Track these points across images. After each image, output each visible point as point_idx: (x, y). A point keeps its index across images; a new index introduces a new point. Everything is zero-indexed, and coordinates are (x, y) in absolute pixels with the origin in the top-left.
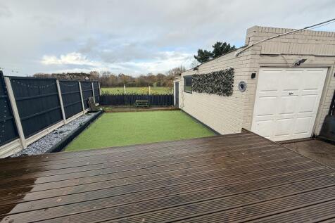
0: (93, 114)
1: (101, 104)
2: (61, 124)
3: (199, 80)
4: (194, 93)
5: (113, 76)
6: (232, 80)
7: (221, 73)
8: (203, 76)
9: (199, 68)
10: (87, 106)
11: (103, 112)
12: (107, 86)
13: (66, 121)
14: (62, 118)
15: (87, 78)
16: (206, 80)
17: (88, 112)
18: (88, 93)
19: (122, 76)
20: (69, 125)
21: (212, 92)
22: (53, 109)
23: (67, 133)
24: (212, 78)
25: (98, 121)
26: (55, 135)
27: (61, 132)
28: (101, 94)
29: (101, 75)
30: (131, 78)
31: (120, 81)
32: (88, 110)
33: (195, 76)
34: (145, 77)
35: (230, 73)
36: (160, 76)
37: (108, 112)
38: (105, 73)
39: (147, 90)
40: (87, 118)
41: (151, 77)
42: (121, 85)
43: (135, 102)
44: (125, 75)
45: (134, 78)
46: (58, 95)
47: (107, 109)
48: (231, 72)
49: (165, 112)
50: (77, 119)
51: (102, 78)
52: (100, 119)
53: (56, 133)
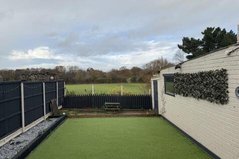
0: (54, 120)
1: (65, 107)
2: (19, 132)
3: (183, 81)
4: (177, 96)
5: (81, 71)
6: (225, 84)
7: (210, 74)
8: (187, 75)
9: (182, 66)
10: (49, 109)
11: (66, 117)
12: (74, 82)
13: (25, 129)
14: (21, 126)
15: (52, 78)
16: (192, 81)
17: (50, 117)
18: (51, 94)
19: (91, 71)
20: (26, 133)
21: (200, 97)
22: (13, 115)
23: (24, 145)
24: (199, 79)
25: (59, 129)
26: (11, 147)
27: (18, 143)
28: (65, 95)
29: (67, 70)
30: (101, 73)
31: (88, 77)
32: (49, 114)
33: (177, 75)
34: (117, 72)
35: (222, 75)
36: (136, 70)
37: (71, 117)
38: (72, 67)
39: (118, 90)
40: (47, 125)
41: (124, 72)
42: (89, 82)
43: (103, 104)
44: (95, 69)
45: (105, 73)
46: (20, 99)
47: (71, 113)
48: (223, 73)
49: (141, 118)
50: (37, 125)
51: (68, 73)
52: (62, 126)
53: (13, 144)
